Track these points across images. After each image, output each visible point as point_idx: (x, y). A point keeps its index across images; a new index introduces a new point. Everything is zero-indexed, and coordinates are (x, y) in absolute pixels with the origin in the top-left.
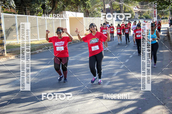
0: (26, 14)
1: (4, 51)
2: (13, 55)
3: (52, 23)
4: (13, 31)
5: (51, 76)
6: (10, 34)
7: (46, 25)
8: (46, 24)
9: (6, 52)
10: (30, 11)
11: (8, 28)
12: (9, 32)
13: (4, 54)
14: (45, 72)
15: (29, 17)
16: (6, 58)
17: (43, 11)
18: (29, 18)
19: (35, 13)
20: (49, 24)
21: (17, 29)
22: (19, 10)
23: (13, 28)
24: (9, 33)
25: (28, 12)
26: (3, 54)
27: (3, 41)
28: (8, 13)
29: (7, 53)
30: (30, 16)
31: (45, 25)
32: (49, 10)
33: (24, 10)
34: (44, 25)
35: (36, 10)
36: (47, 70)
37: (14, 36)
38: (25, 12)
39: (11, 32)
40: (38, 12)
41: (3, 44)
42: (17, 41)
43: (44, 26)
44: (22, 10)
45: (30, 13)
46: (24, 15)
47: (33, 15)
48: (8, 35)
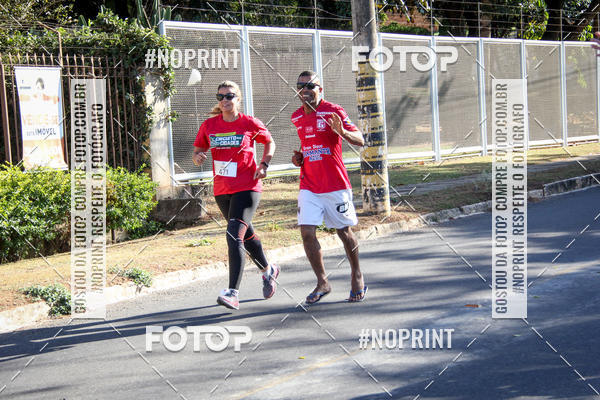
0: (473, 33)
1: (380, 193)
2: (417, 211)
3: (589, 69)
4: (419, 110)
5: (587, 312)
6: (405, 123)
7: (563, 79)
8: (563, 72)
9: (387, 197)
10: (494, 18)
11: (399, 97)
12: (400, 113)
13: (380, 209)
14: (560, 291)
15: (486, 45)
16: (387, 225)
17: (552, 14)
18: (485, 51)
19: (513, 25)
20: (576, 72)
21: (435, 98)
22: (446, 14)
23: (418, 92)
24: (403, 116)
25: (484, 20)
26: (376, 206)
27: (380, 152)
28: (400, 32)
29: (393, 202)
30: (489, 39)
31: (556, 77)
32: (579, 9)
33: (467, 15)
34: (551, 79)
35: (518, 11)
36: (570, 282)
37: (420, 129)
38: (470, 24)
39: (409, 111)
40: (527, 20)
41: (380, 163)
42: (433, 149)
43: (554, 81)
44: (458, 15)
45: (494, 25)
46: (464, 35)
47: (504, 35)
48: (397, 126)
